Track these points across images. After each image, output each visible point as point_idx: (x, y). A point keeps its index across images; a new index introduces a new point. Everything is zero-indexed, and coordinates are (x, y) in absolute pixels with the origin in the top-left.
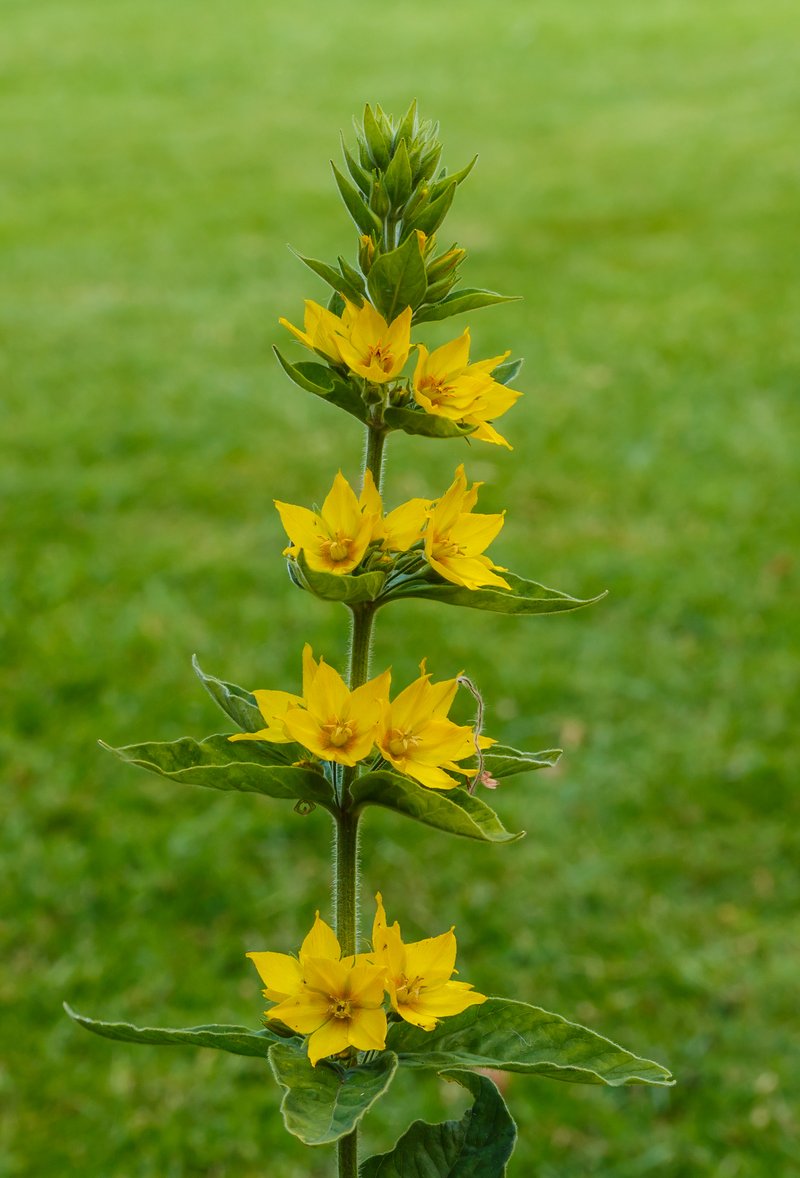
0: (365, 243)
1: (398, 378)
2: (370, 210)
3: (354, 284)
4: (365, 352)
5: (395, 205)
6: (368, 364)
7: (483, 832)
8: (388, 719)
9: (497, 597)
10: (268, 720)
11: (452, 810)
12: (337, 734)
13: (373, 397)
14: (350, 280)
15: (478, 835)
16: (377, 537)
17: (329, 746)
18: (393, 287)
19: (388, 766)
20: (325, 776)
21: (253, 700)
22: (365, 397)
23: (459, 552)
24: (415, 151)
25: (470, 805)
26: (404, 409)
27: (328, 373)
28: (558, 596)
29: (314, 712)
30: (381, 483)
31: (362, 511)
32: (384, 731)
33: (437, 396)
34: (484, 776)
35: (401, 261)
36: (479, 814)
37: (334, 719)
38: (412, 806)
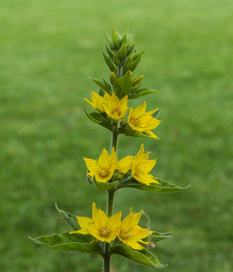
0: (112, 74)
1: (123, 118)
2: (113, 64)
3: (108, 87)
4: (112, 109)
5: (121, 62)
6: (113, 113)
7: (153, 264)
8: (121, 227)
9: (155, 187)
10: (81, 226)
11: (143, 257)
12: (104, 233)
13: (115, 124)
14: (107, 86)
15: (152, 265)
16: (117, 169)
17: (102, 236)
18: (121, 89)
19: (121, 242)
20: (100, 245)
21: (76, 219)
22: (112, 124)
23: (142, 173)
24: (128, 44)
25: (147, 254)
26: (125, 128)
27: (100, 116)
28: (174, 186)
29: (97, 225)
30: (117, 151)
31: (112, 160)
32: (119, 231)
33: (135, 123)
34: (151, 243)
35: (124, 81)
36: (151, 257)
37: (103, 227)
38: (129, 255)
